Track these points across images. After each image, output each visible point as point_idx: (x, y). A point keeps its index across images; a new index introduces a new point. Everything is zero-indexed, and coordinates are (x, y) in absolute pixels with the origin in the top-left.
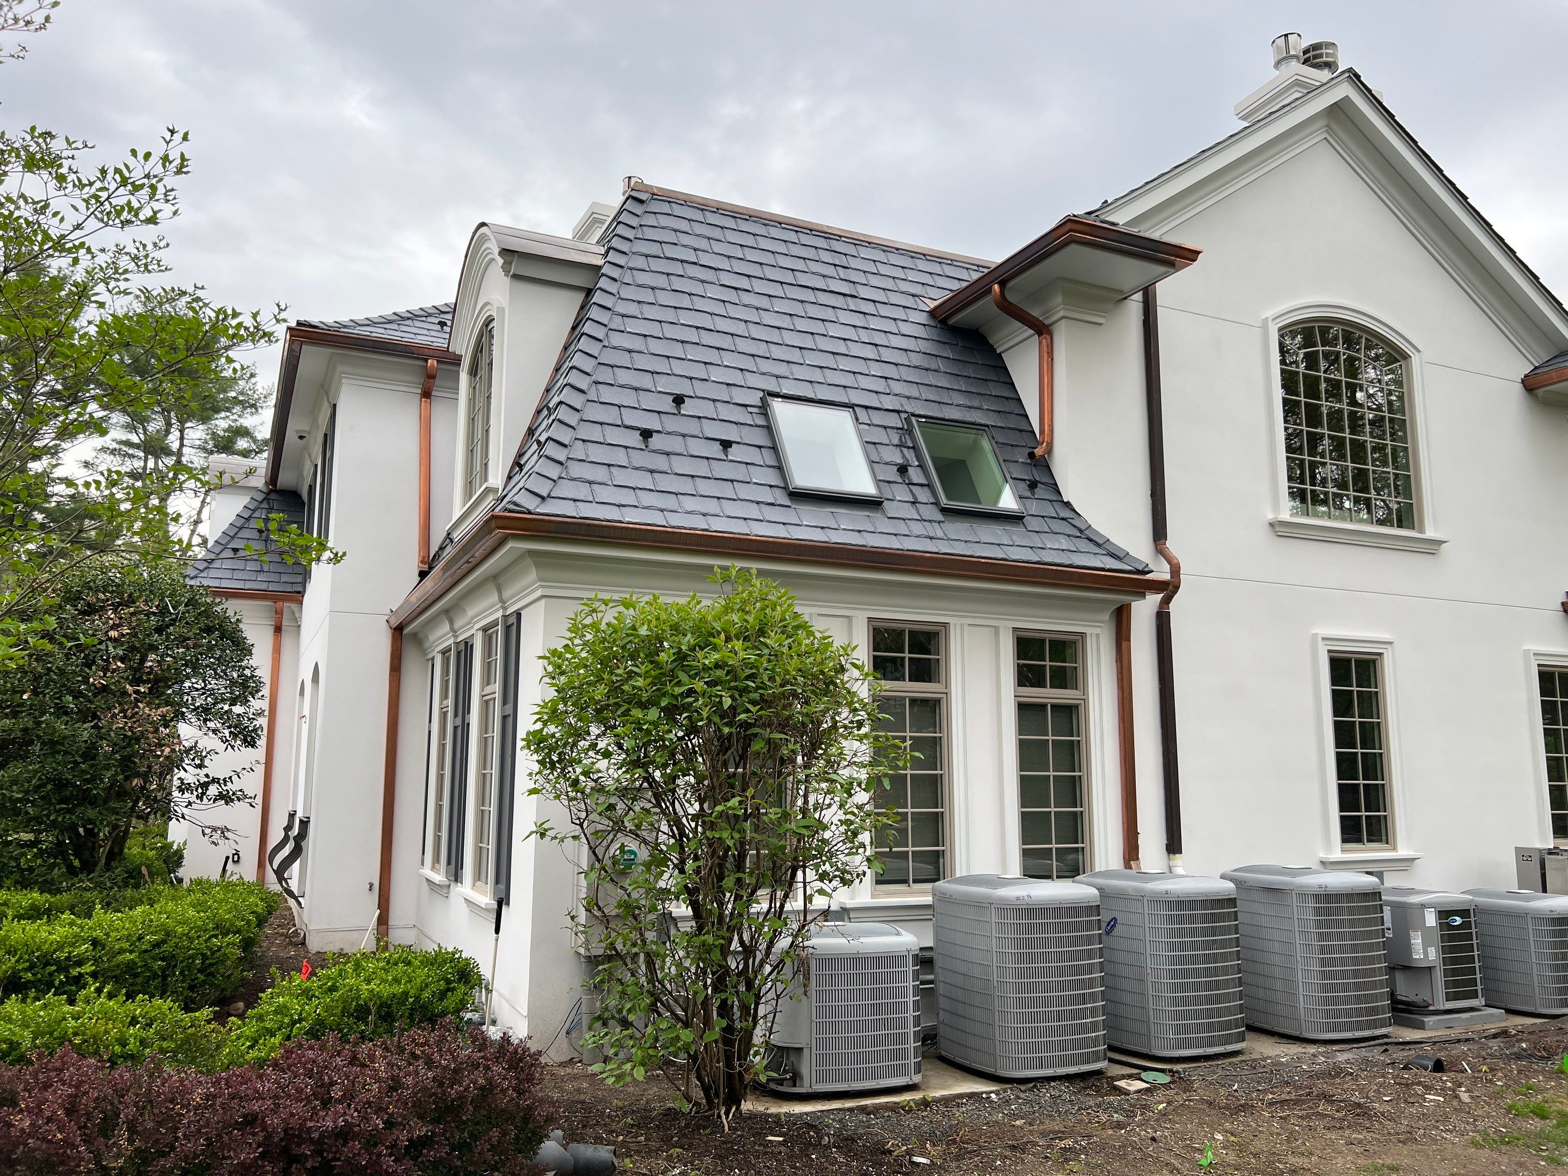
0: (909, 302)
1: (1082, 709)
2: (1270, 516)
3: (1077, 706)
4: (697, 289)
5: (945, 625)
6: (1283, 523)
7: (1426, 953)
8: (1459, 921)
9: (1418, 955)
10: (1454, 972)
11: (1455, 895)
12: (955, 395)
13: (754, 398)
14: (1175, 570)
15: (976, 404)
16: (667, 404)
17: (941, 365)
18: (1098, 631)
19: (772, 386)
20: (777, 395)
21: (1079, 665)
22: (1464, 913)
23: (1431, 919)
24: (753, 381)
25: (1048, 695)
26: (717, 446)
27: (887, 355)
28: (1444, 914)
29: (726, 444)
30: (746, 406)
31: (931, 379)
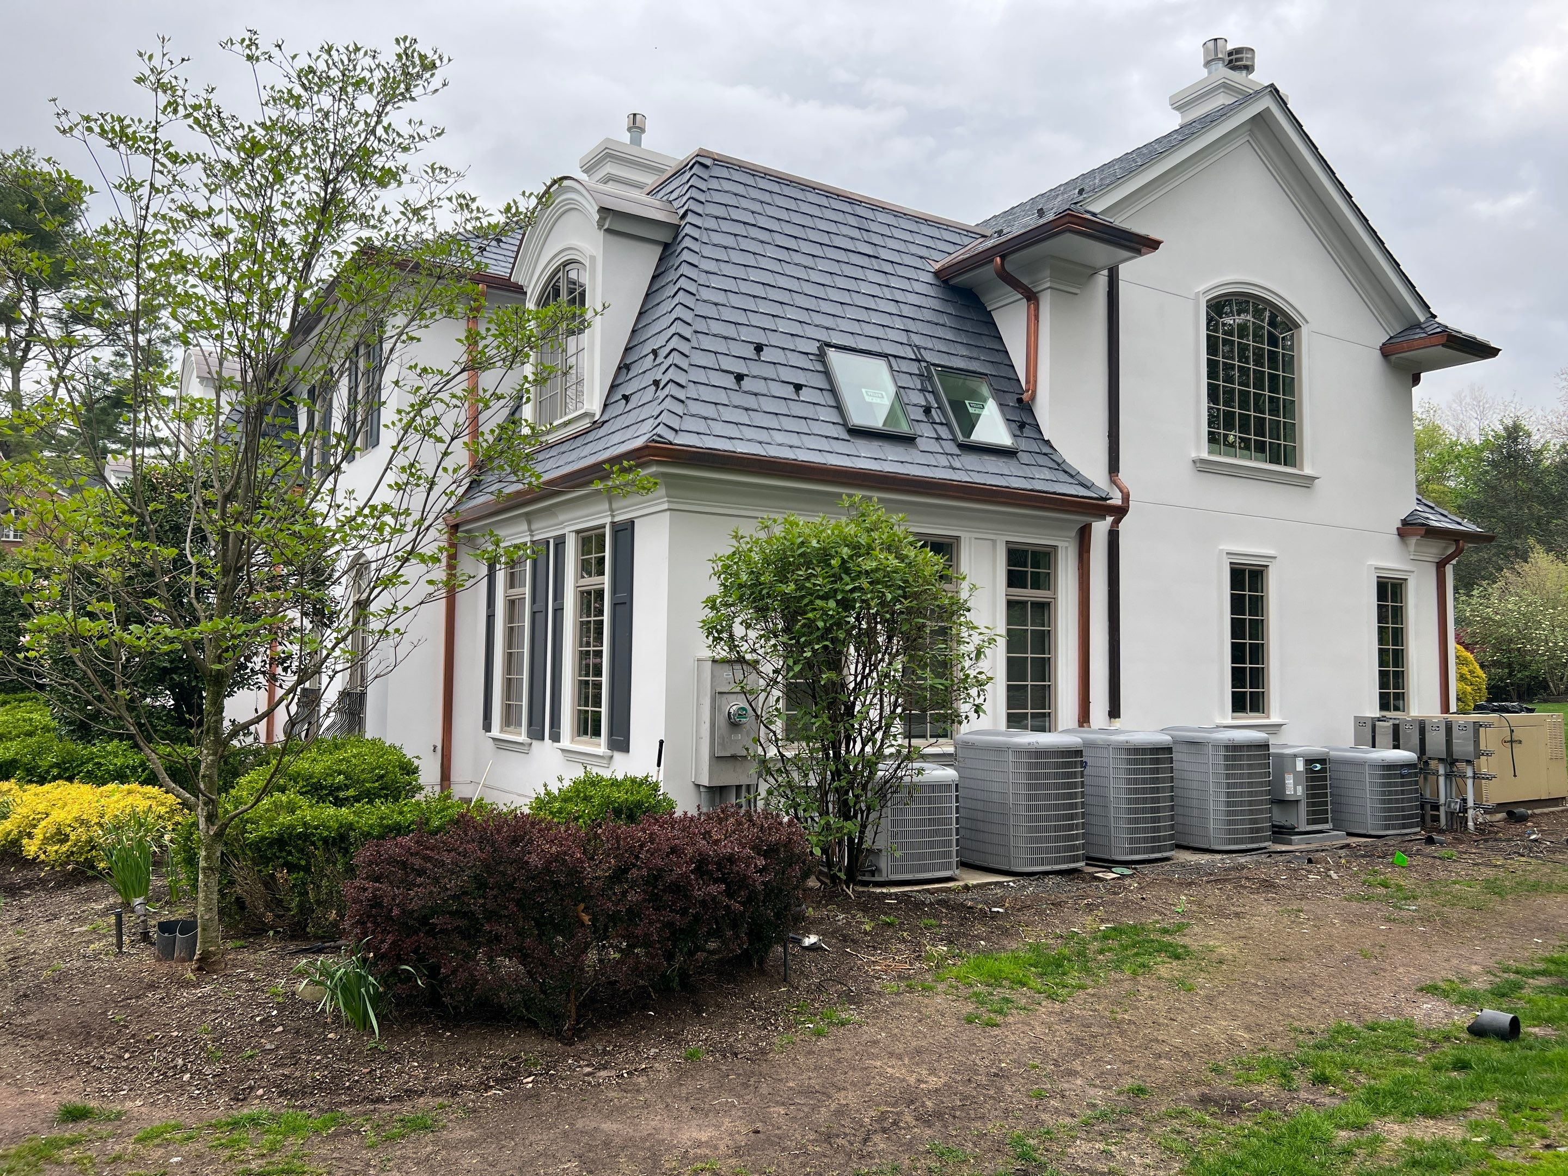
0: (918, 263)
1: (1052, 606)
2: (1194, 455)
3: (1049, 604)
4: (758, 248)
5: (958, 538)
6: (1203, 461)
7: (1295, 790)
8: (1319, 767)
9: (1290, 791)
10: (1314, 805)
11: (1317, 748)
12: (959, 346)
13: (813, 348)
14: (1126, 497)
15: (975, 355)
16: (750, 352)
17: (944, 319)
18: (1066, 544)
19: (823, 336)
20: (829, 345)
21: (1052, 571)
22: (1322, 761)
23: (1300, 766)
24: (811, 332)
25: (1028, 594)
26: (791, 388)
27: (906, 311)
28: (1309, 762)
29: (798, 387)
30: (807, 354)
31: (940, 332)
